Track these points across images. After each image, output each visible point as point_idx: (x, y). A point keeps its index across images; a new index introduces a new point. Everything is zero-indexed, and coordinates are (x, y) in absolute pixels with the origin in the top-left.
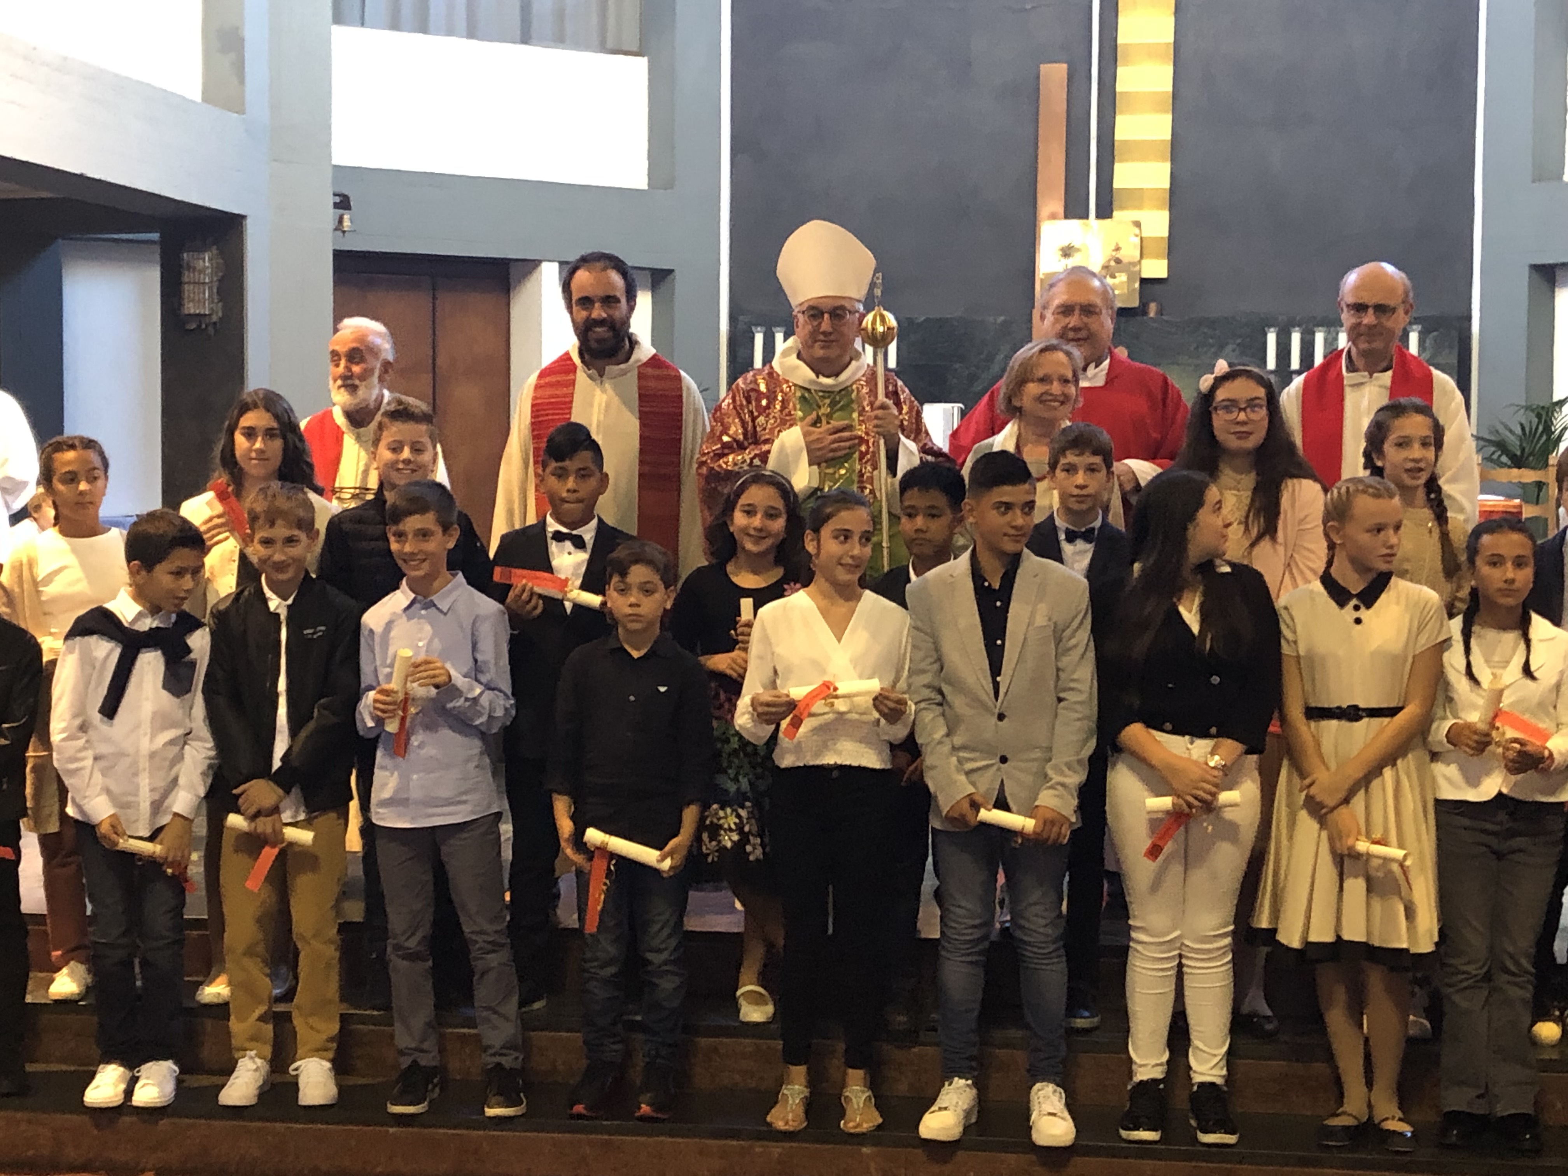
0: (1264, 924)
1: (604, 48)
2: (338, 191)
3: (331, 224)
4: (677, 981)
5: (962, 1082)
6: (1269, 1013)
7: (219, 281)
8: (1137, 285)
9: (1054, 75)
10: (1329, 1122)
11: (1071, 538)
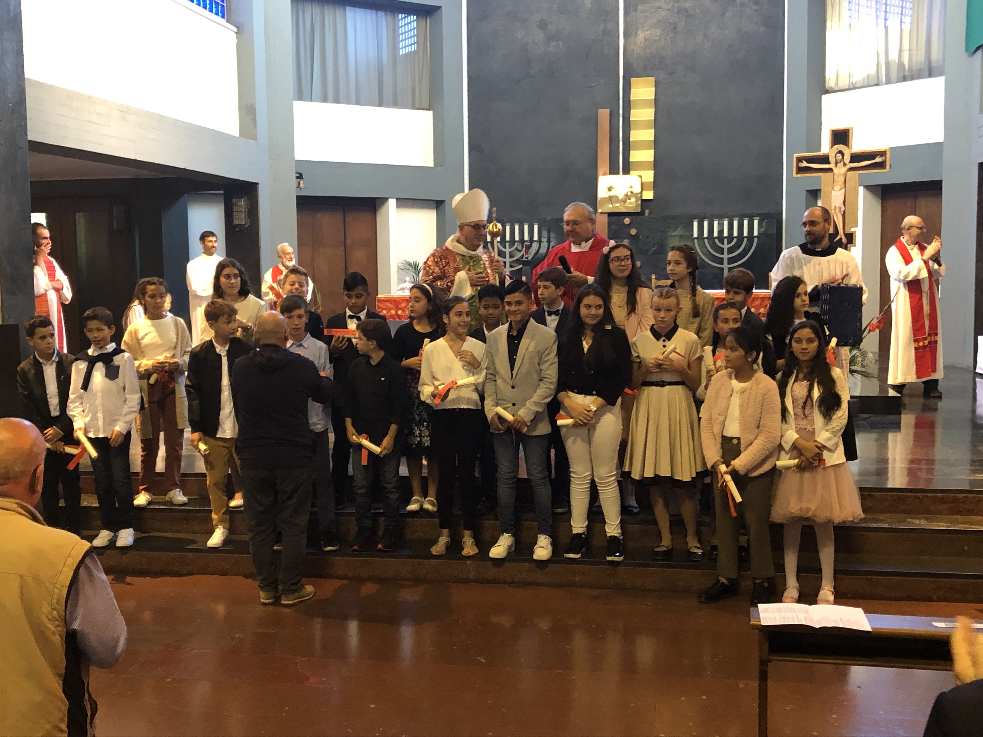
0: (627, 470)
1: (414, 107)
2: (298, 171)
3: (295, 185)
4: (397, 495)
5: (507, 535)
6: (636, 505)
7: (249, 210)
8: (640, 202)
9: (604, 114)
10: (656, 550)
11: (550, 314)
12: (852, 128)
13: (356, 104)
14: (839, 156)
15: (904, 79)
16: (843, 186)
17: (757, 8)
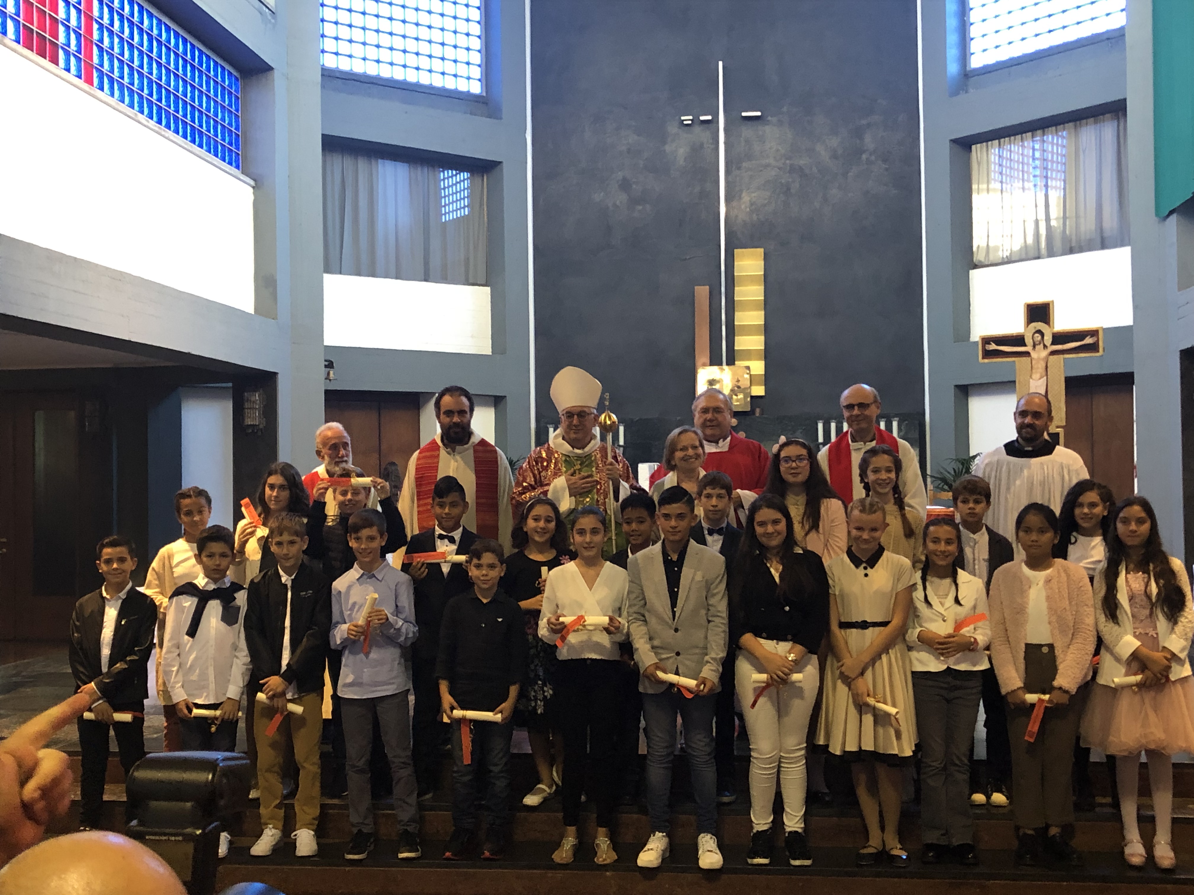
0: (822, 742)
1: (468, 283)
2: (328, 358)
3: (324, 376)
5: (660, 834)
7: (264, 407)
8: (749, 399)
9: (702, 292)
10: (862, 851)
11: (711, 533)
12: (1053, 302)
13: (397, 278)
14: (1038, 337)
15: (1071, 251)
16: (1044, 373)
17: (887, 166)
